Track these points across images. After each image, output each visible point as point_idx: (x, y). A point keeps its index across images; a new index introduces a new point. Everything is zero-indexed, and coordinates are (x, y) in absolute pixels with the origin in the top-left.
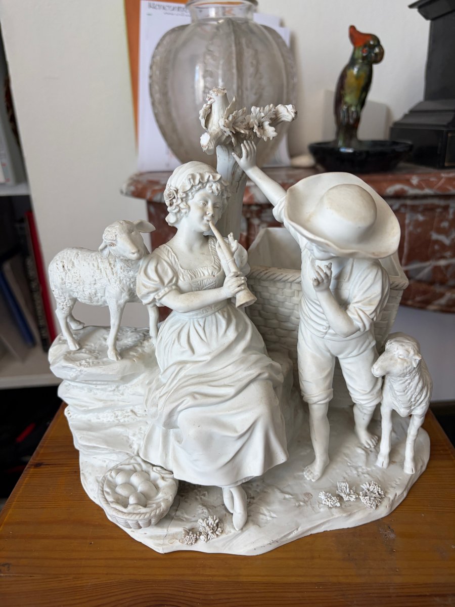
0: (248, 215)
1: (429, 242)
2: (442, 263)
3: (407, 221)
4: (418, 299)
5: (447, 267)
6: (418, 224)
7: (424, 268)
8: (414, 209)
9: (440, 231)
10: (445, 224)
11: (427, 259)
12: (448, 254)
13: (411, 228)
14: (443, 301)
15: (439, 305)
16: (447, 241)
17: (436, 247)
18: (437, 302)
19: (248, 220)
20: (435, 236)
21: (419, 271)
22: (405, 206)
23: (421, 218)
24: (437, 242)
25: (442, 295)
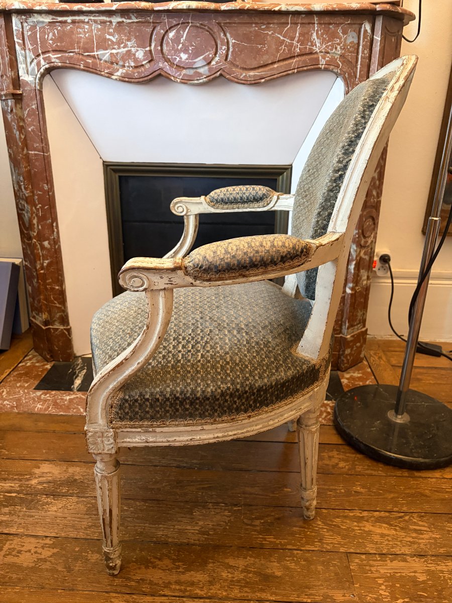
0: (21, 21)
1: (106, 40)
2: (114, 51)
3: (93, 28)
4: (106, 71)
5: (117, 54)
6: (98, 30)
7: (106, 53)
8: (95, 22)
9: (110, 34)
10: (111, 30)
11: (106, 49)
12: (116, 47)
13: (96, 32)
14: (119, 73)
15: (117, 76)
16: (114, 40)
17: (110, 42)
18: (116, 74)
19: (22, 23)
20: (108, 37)
21: (104, 55)
22: (91, 20)
23: (99, 27)
24: (109, 39)
25: (118, 70)
